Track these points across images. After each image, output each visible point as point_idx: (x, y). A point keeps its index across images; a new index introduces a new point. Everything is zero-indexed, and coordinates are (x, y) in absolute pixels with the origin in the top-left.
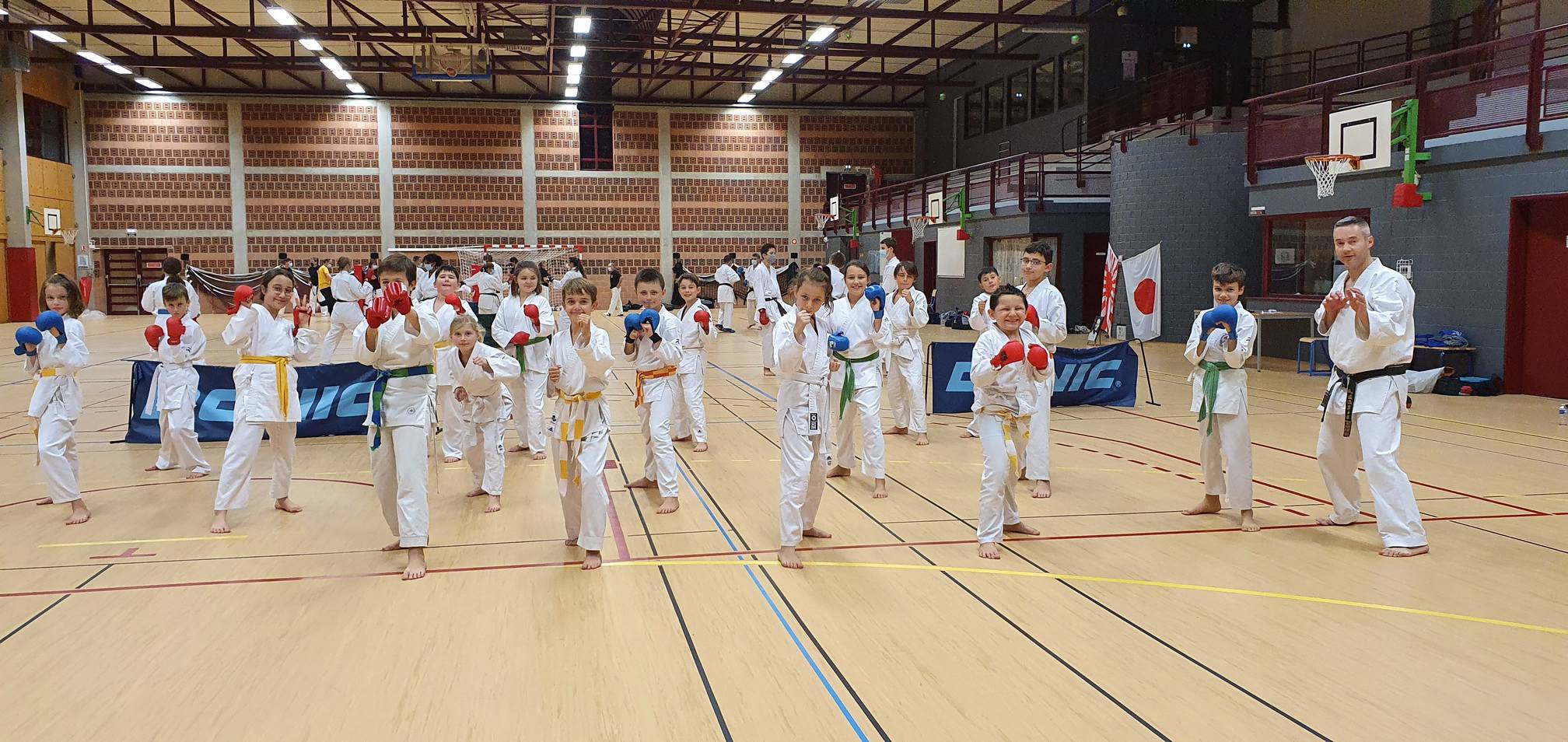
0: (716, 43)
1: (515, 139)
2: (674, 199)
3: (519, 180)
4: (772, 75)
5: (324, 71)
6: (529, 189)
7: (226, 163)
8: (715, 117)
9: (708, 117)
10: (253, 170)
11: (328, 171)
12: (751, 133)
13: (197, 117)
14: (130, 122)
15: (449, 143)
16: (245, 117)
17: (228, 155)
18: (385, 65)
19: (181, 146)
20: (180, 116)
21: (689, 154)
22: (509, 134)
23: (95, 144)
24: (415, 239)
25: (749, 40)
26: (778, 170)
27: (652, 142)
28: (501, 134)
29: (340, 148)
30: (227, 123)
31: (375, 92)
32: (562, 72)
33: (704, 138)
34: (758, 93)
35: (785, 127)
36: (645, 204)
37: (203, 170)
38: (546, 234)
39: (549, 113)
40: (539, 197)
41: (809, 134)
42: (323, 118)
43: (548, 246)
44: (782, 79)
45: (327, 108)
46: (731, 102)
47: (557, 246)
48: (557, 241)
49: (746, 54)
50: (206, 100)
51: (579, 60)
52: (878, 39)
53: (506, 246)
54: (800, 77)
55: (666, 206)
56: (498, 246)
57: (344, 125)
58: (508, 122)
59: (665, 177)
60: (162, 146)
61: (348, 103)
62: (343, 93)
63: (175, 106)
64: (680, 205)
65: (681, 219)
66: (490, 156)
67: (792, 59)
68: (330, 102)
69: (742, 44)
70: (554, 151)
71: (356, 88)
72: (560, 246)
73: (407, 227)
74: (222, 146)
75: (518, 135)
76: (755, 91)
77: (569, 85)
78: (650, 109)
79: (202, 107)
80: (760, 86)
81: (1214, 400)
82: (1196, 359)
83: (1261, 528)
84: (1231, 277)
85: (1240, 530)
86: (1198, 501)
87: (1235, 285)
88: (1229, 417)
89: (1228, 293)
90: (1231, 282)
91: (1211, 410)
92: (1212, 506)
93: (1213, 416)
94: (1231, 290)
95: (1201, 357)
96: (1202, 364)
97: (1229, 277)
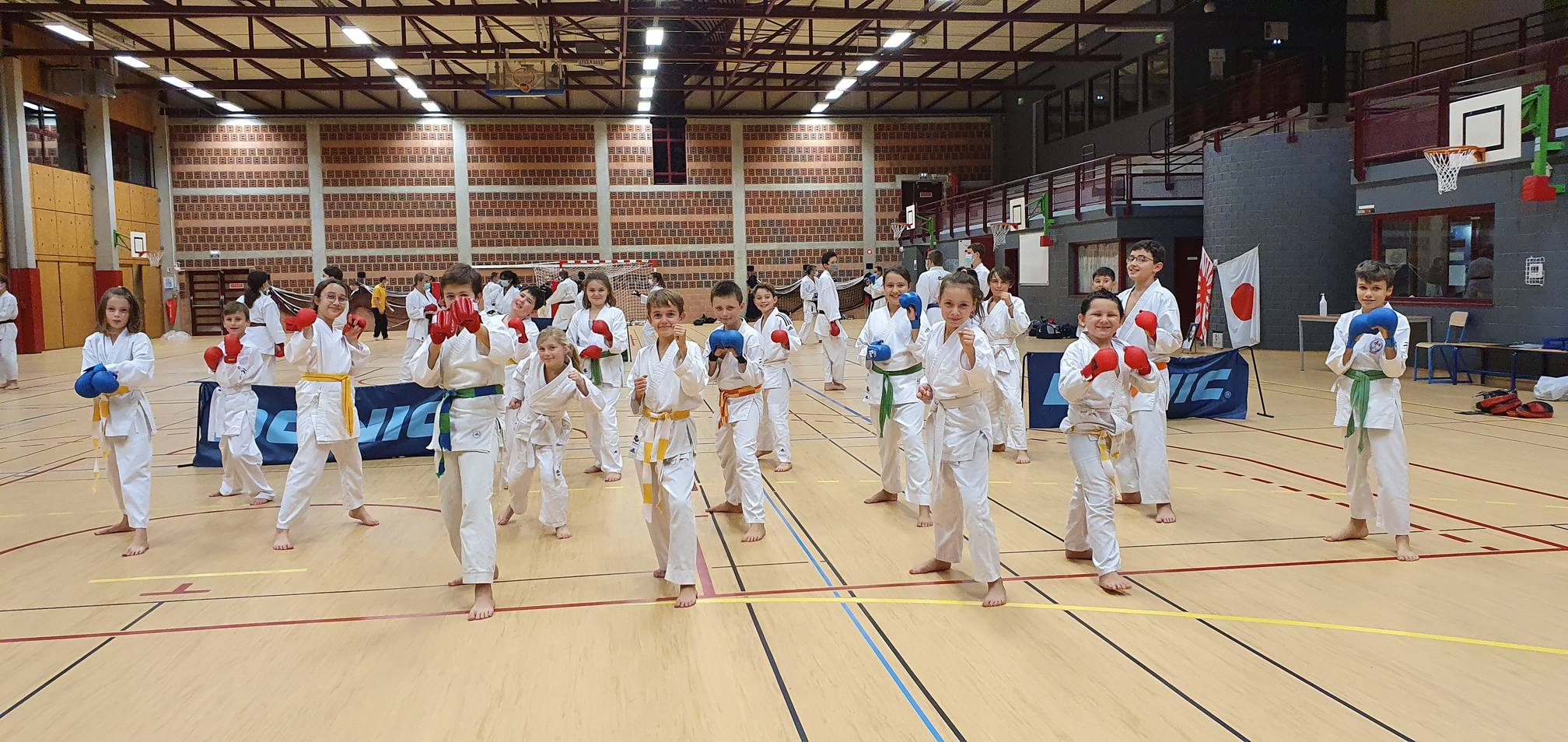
0: (789, 53)
1: (589, 154)
2: (748, 211)
3: (594, 195)
4: (846, 84)
5: (400, 91)
6: (604, 204)
7: (306, 184)
8: (788, 127)
9: (781, 128)
10: (332, 190)
11: (406, 189)
12: (825, 143)
13: (277, 139)
14: (212, 145)
15: (523, 160)
16: (323, 137)
17: (307, 176)
18: (459, 83)
19: (261, 168)
20: (260, 138)
21: (762, 165)
22: (583, 150)
23: (180, 168)
24: (491, 256)
25: (822, 48)
26: (852, 180)
27: (725, 155)
28: (575, 150)
29: (417, 166)
30: (306, 143)
31: (451, 110)
32: (635, 86)
33: (777, 150)
34: (832, 103)
35: (859, 136)
36: (718, 218)
37: (283, 190)
38: (621, 249)
39: (623, 127)
40: (613, 212)
41: (883, 143)
42: (400, 138)
43: (623, 261)
44: (856, 88)
45: (404, 128)
46: (804, 112)
47: (632, 261)
48: (632, 255)
49: (819, 62)
50: (285, 122)
51: (652, 73)
52: (954, 44)
53: (582, 262)
54: (874, 84)
55: (740, 219)
56: (573, 262)
57: (421, 144)
58: (582, 137)
59: (738, 189)
60: (244, 168)
61: (424, 122)
62: (420, 112)
63: (256, 128)
64: (754, 217)
65: (754, 232)
66: (564, 172)
67: (867, 66)
68: (406, 121)
69: (815, 53)
70: (628, 166)
71: (431, 106)
72: (634, 261)
73: (483, 244)
74: (301, 167)
75: (592, 150)
76: (828, 101)
77: (642, 100)
78: (722, 121)
79: (281, 128)
80: (833, 95)
81: (1366, 412)
82: (1340, 368)
83: (1420, 557)
84: (1378, 274)
85: (1396, 558)
86: (1343, 526)
87: (1382, 284)
88: (1383, 432)
89: (1374, 292)
90: (1378, 280)
91: (1362, 424)
92: (1357, 531)
93: (1364, 430)
94: (1377, 288)
95: (1348, 366)
96: (1349, 373)
97: (1376, 274)
